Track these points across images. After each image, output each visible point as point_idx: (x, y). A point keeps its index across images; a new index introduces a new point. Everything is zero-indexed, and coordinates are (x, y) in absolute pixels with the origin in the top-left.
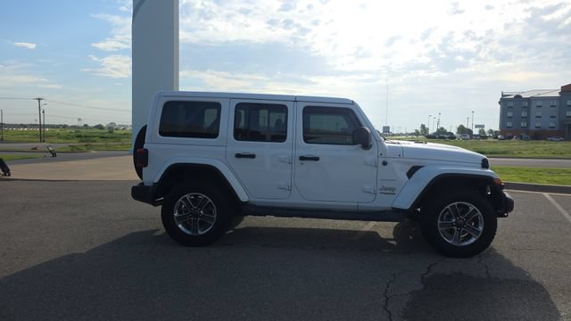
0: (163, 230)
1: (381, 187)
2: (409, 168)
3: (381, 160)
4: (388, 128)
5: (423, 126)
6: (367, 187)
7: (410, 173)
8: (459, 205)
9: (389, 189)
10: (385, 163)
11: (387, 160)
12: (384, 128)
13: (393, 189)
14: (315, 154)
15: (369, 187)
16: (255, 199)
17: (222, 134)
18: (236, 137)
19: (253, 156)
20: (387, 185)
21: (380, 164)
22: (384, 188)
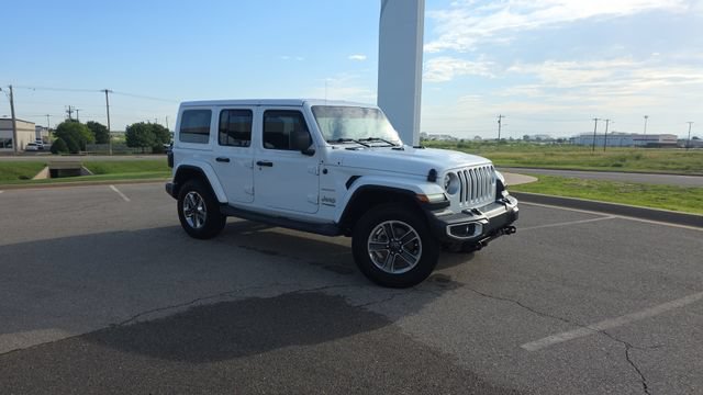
1: (321, 197)
2: (348, 178)
3: (322, 169)
6: (310, 196)
7: (349, 184)
8: (394, 224)
9: (331, 200)
10: (325, 172)
11: (326, 167)
13: (333, 201)
14: (269, 160)
15: (312, 196)
16: (232, 202)
17: (211, 139)
18: (220, 143)
19: (227, 160)
20: (328, 195)
21: (321, 172)
22: (325, 199)
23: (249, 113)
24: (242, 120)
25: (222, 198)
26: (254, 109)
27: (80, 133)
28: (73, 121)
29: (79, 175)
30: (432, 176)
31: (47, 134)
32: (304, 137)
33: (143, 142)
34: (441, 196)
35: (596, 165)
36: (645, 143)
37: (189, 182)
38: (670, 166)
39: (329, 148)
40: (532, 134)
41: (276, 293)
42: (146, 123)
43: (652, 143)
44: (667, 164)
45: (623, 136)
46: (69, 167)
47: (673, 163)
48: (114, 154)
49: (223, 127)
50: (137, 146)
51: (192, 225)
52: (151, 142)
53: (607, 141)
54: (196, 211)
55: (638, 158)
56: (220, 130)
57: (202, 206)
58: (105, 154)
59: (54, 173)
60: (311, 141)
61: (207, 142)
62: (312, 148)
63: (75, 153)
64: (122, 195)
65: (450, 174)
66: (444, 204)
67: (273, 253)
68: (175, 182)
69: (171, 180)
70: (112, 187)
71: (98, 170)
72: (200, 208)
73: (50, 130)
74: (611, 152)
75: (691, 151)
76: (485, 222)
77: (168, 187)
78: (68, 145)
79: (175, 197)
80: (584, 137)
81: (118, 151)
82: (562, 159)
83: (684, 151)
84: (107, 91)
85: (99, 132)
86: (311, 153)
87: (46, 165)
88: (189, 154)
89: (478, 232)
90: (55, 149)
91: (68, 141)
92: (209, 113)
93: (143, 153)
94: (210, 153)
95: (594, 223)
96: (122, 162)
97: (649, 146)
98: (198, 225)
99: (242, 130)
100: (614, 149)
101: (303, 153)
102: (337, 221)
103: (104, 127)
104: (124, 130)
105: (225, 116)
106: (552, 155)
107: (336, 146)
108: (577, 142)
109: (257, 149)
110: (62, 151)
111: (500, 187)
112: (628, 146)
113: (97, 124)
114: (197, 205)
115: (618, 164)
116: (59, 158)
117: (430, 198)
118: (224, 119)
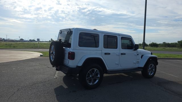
4: (39, 39)
5: (51, 39)
7: (141, 57)
10: (138, 55)
12: (37, 39)
14: (124, 53)
19: (109, 54)
20: (138, 61)
23: (116, 37)
102: (143, 67)
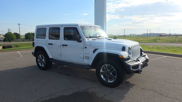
0: (36, 64)
1: (84, 56)
2: (93, 50)
7: (94, 52)
9: (88, 57)
10: (86, 48)
11: (86, 46)
13: (89, 57)
15: (81, 56)
16: (54, 58)
17: (46, 37)
18: (50, 39)
19: (52, 44)
20: (87, 55)
21: (84, 48)
22: (86, 57)
23: (59, 29)
24: (57, 31)
25: (50, 56)
26: (60, 27)
27: (12, 36)
28: (9, 32)
29: (11, 48)
30: (124, 49)
31: (2, 36)
32: (78, 36)
33: (30, 38)
34: (128, 56)
35: (150, 41)
36: (159, 35)
37: (39, 51)
38: (168, 41)
39: (86, 40)
40: (132, 34)
41: (71, 93)
42: (31, 33)
43: (161, 35)
44: (167, 40)
45: (154, 34)
46: (8, 46)
47: (168, 40)
48: (22, 41)
49: (51, 33)
50: (28, 39)
51: (41, 65)
52: (32, 38)
53: (150, 35)
54: (42, 61)
55: (159, 39)
56: (49, 34)
57: (44, 59)
58: (19, 42)
59: (4, 47)
60: (80, 37)
61: (45, 38)
62: (81, 40)
63: (10, 41)
64: (20, 54)
65: (129, 48)
66: (129, 59)
67: (68, 75)
68: (35, 51)
69: (33, 51)
70: (18, 52)
71: (17, 46)
72: (43, 60)
73: (3, 35)
74: (152, 38)
75: (170, 37)
76: (142, 64)
77: (33, 53)
78: (8, 39)
79: (35, 56)
80: (145, 34)
81: (23, 40)
82: (141, 40)
83: (168, 37)
84: (19, 24)
85: (17, 36)
86: (81, 41)
87: (1, 45)
88: (39, 42)
89: (140, 68)
90: (4, 40)
91: (8, 38)
92: (46, 29)
93: (30, 41)
94: (46, 42)
95: (162, 59)
96: (24, 44)
97: (160, 36)
98: (43, 66)
99: (57, 34)
100: (152, 37)
101: (78, 41)
102: (90, 65)
103: (19, 34)
104: (25, 35)
105: (51, 30)
106: (138, 39)
107: (89, 39)
108: (143, 35)
109: (62, 40)
110: (7, 41)
111: (141, 51)
112: (155, 36)
113: (17, 33)
114: (42, 59)
115: (155, 41)
116: (5, 43)
117: (124, 56)
118: (51, 31)
